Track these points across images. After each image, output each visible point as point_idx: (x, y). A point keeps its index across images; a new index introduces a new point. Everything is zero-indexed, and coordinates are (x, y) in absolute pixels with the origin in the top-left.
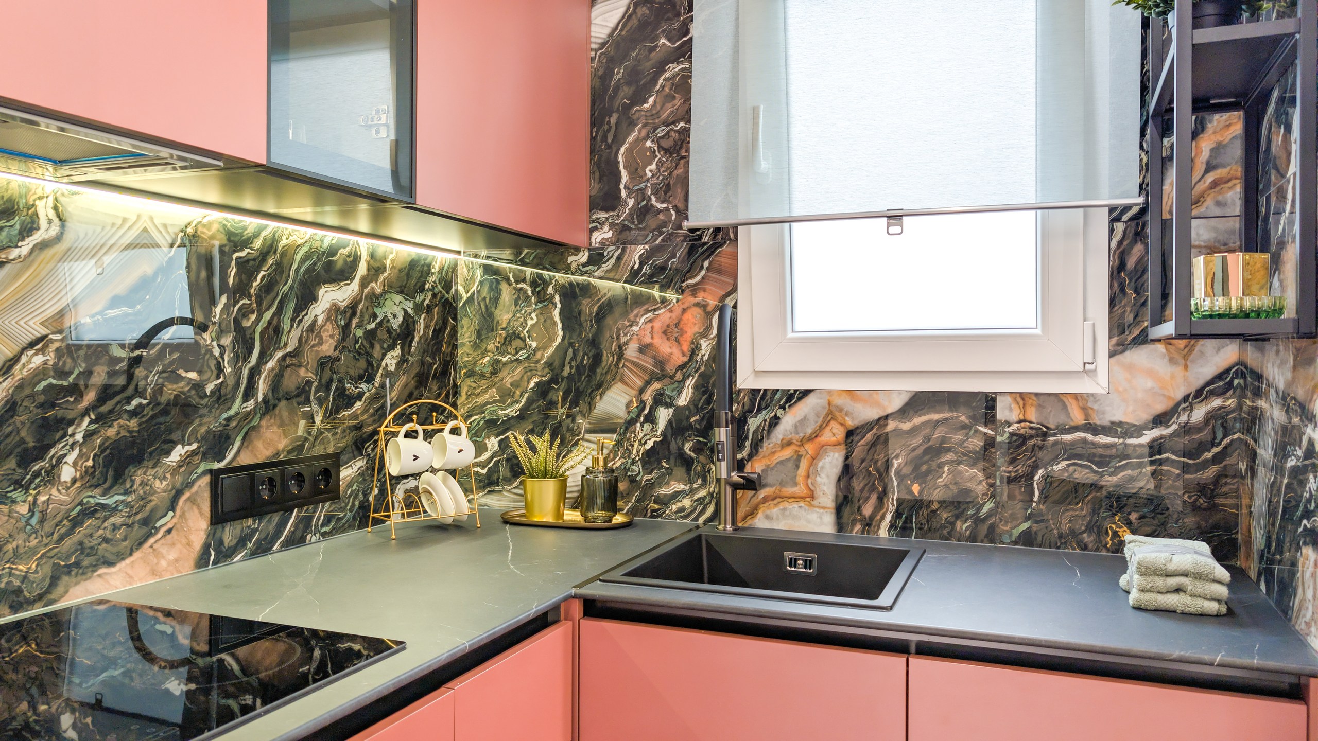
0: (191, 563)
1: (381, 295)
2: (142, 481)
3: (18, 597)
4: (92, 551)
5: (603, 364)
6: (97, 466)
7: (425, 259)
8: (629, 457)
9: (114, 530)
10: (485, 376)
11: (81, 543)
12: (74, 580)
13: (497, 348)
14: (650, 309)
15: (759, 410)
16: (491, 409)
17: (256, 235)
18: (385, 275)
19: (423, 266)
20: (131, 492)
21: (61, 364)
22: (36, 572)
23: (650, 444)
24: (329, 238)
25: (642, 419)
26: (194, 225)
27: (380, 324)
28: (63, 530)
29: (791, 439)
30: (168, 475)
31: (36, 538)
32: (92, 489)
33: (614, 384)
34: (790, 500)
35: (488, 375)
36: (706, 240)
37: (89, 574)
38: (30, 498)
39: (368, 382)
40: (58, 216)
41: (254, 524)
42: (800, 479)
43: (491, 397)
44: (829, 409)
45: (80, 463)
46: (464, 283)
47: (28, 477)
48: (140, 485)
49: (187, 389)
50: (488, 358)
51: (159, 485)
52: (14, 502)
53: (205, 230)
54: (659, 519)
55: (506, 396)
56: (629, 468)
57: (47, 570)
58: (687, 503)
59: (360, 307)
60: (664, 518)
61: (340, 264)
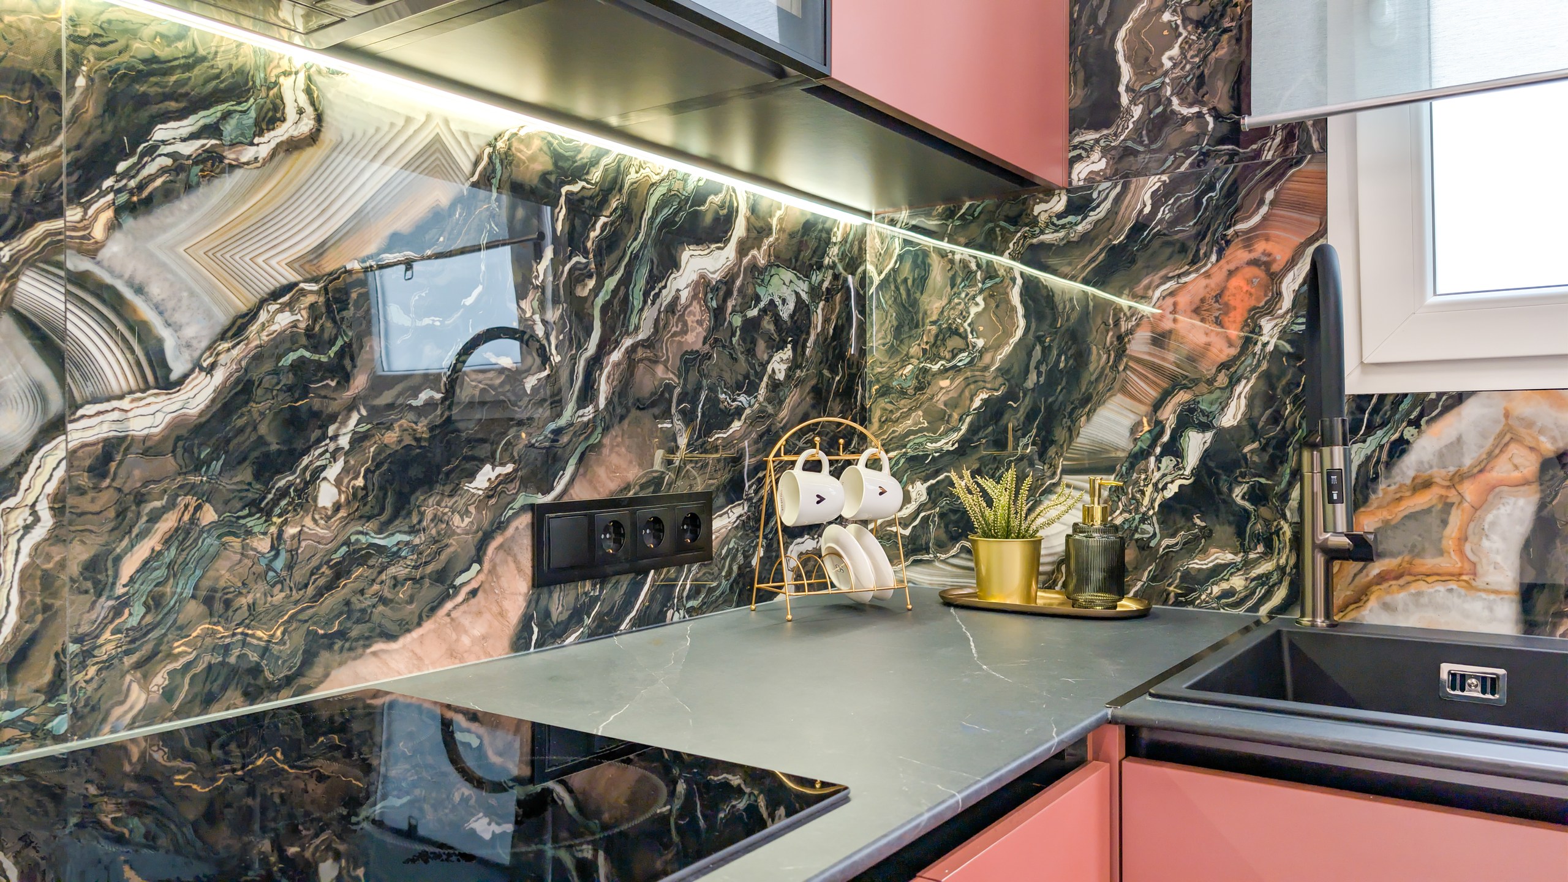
0: (505, 643)
1: (766, 268)
2: (435, 516)
3: (255, 679)
4: (364, 616)
5: (1092, 367)
6: (370, 487)
7: (824, 223)
8: (1137, 511)
9: (395, 586)
10: (906, 393)
11: (348, 603)
12: (337, 658)
13: (924, 351)
14: (1171, 275)
15: (1371, 429)
16: (917, 441)
17: (594, 163)
18: (771, 239)
19: (821, 231)
20: (419, 531)
21: (317, 328)
22: (282, 642)
23: (1173, 489)
24: (697, 176)
25: (1158, 450)
26: (506, 137)
27: (764, 311)
28: (321, 582)
29: (1431, 477)
30: (472, 509)
31: (281, 591)
32: (364, 520)
33: (1111, 396)
34: (1430, 579)
35: (911, 391)
36: (1269, 157)
37: (360, 651)
38: (273, 529)
39: (749, 393)
40: (313, 104)
41: (594, 590)
42: (1449, 543)
43: (915, 424)
44: (1507, 424)
45: (346, 481)
46: (875, 260)
47: (270, 496)
48: (432, 520)
49: (498, 382)
50: (910, 367)
51: (460, 523)
52: (249, 533)
53: (522, 147)
54: (1190, 608)
55: (939, 419)
56: (1137, 528)
57: (297, 640)
58: (1238, 582)
59: (738, 283)
60: (1197, 606)
61: (708, 219)
